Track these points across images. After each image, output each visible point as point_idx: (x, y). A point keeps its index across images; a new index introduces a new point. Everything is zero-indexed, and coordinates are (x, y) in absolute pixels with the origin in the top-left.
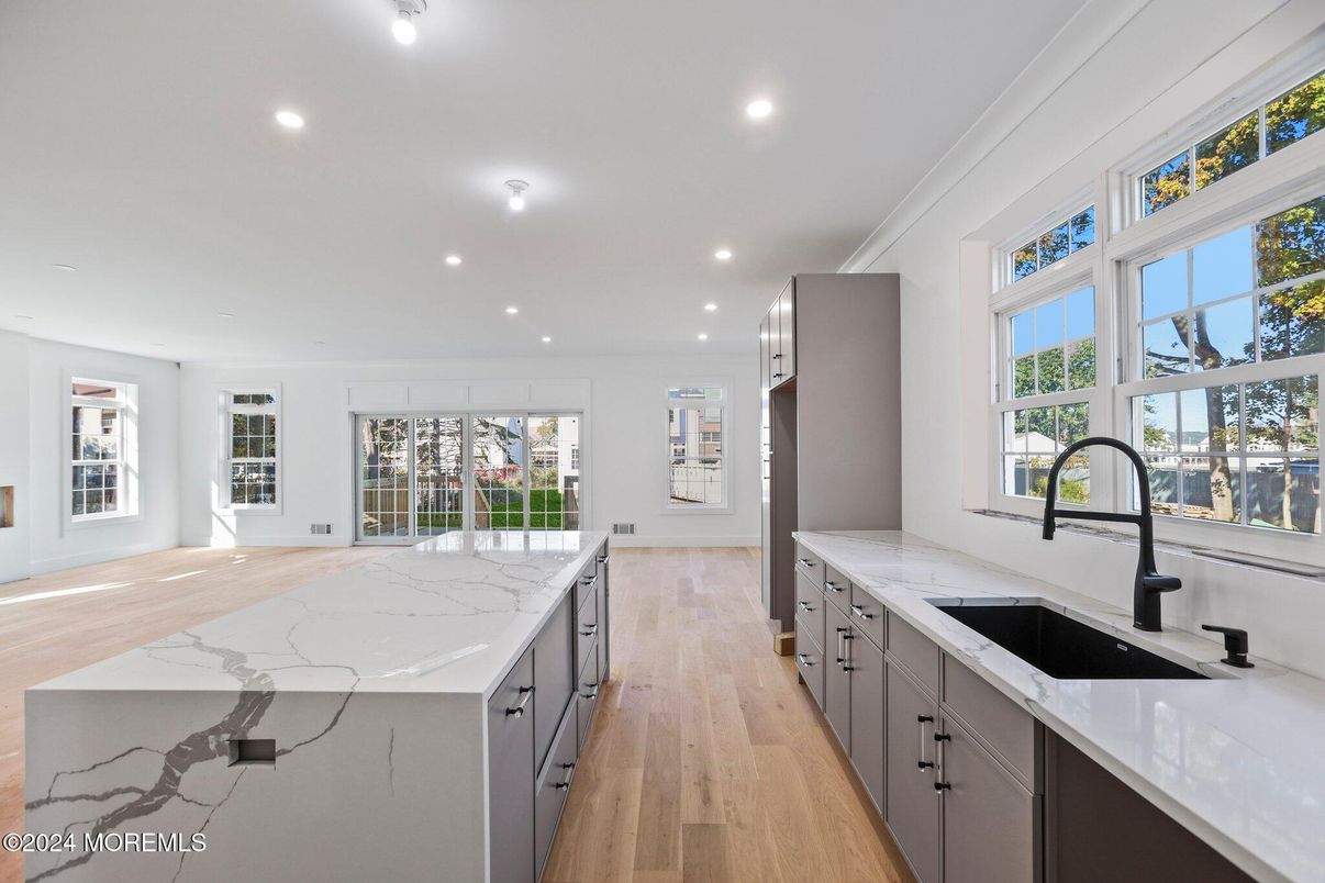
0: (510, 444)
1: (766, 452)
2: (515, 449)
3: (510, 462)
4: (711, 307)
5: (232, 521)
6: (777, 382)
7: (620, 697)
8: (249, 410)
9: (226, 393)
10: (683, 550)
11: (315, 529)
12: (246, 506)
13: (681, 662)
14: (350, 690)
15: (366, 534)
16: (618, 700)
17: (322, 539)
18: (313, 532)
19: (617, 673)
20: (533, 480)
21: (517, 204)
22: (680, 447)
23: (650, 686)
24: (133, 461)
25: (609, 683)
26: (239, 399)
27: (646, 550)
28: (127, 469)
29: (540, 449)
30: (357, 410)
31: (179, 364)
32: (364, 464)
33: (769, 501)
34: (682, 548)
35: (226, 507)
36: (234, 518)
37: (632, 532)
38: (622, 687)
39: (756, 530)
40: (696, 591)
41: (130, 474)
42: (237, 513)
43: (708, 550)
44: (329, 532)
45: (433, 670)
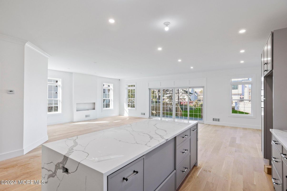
0: (190, 95)
1: (263, 98)
2: (192, 97)
3: (190, 100)
4: (242, 51)
5: (128, 111)
6: (266, 73)
7: (199, 172)
8: (131, 88)
9: (127, 85)
10: (236, 128)
11: (142, 114)
12: (130, 108)
13: (224, 166)
14: (79, 162)
15: (151, 116)
16: (198, 174)
17: (143, 116)
18: (141, 114)
19: (201, 164)
20: (197, 105)
21: (167, 29)
22: (242, 97)
23: (210, 172)
24: (113, 99)
25: (197, 167)
26: (129, 86)
27: (223, 127)
28: (111, 100)
29: (200, 97)
30: (150, 88)
31: (120, 80)
32: (151, 100)
33: (263, 115)
34: (236, 127)
35: (127, 108)
36: (128, 110)
37: (219, 121)
38: (201, 169)
39: (260, 125)
40: (237, 142)
41: (112, 101)
42: (129, 109)
43: (245, 129)
44: (144, 115)
45: (102, 161)
